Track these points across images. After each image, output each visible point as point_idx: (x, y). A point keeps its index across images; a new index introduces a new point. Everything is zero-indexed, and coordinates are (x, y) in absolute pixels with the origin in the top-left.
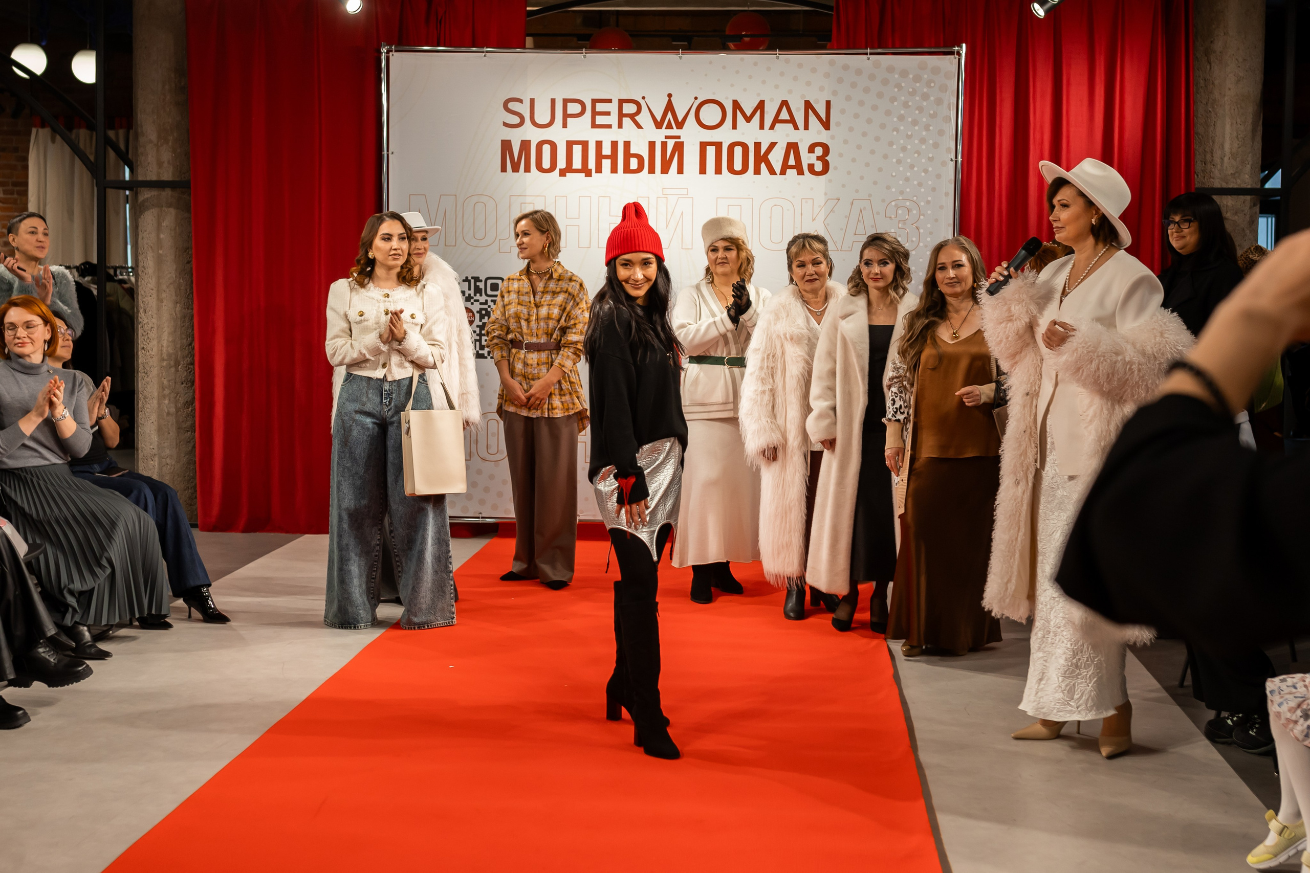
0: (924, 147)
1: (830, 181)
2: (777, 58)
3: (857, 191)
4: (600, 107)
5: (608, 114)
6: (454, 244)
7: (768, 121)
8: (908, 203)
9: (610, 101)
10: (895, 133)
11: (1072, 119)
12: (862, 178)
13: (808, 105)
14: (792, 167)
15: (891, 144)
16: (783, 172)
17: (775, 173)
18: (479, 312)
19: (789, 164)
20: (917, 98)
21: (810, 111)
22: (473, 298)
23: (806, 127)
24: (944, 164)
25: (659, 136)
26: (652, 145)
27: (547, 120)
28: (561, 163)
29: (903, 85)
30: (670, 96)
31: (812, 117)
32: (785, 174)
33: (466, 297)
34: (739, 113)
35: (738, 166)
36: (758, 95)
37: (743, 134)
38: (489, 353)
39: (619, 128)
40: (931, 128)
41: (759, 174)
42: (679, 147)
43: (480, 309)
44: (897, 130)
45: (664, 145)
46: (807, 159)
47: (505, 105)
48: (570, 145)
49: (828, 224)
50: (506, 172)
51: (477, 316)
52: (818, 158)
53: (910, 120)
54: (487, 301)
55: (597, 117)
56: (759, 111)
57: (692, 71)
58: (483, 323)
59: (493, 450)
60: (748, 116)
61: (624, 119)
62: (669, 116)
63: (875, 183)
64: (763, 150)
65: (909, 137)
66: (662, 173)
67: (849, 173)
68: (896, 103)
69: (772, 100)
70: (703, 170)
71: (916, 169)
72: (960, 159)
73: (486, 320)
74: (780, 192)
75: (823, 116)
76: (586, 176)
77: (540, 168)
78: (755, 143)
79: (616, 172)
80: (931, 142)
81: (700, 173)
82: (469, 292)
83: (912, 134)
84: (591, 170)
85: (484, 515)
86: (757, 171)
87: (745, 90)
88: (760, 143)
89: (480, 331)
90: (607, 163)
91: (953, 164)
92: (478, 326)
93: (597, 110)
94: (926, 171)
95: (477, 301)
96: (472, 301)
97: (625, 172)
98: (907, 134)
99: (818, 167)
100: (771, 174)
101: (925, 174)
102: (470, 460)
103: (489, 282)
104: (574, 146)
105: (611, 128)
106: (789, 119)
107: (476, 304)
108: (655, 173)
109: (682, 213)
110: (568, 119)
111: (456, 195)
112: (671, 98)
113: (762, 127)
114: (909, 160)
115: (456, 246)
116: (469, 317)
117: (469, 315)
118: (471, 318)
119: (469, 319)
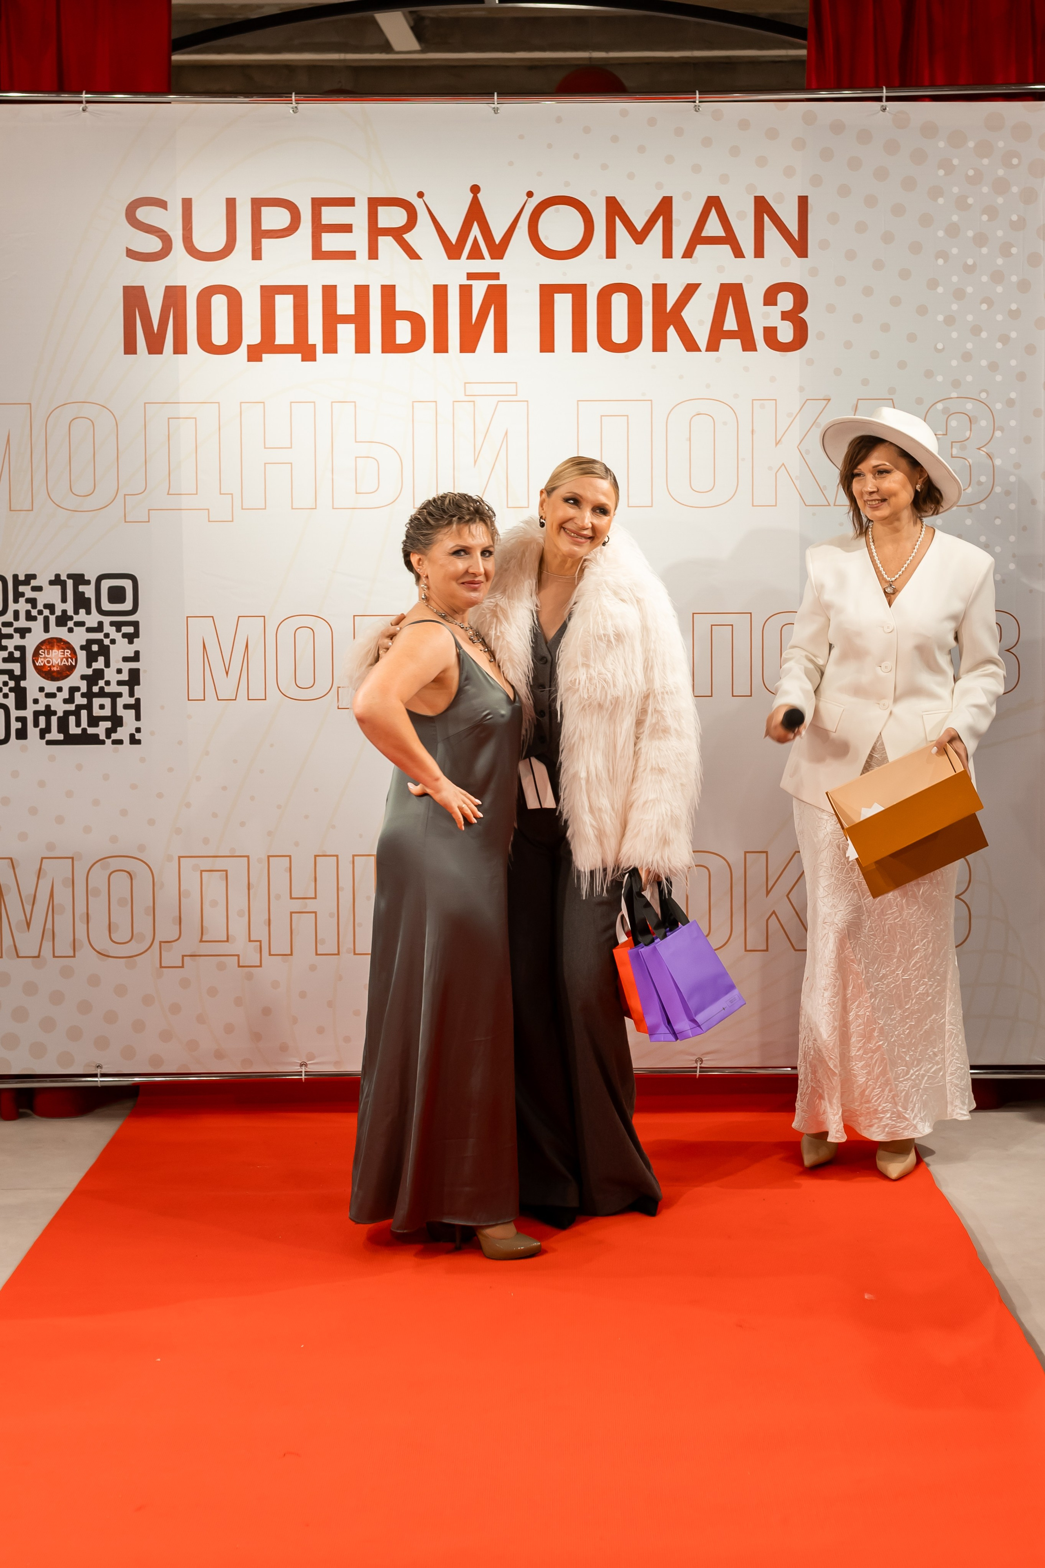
0: (999, 289)
1: (810, 362)
2: (697, 109)
3: (865, 382)
4: (330, 215)
5: (347, 228)
6: (29, 507)
7: (680, 242)
8: (969, 406)
9: (349, 202)
10: (941, 261)
12: (875, 355)
13: (762, 207)
14: (731, 335)
15: (933, 284)
16: (713, 346)
17: (700, 351)
18: (86, 647)
19: (726, 327)
20: (985, 190)
21: (766, 218)
22: (71, 618)
23: (759, 252)
25: (454, 273)
26: (440, 292)
27: (218, 243)
28: (252, 334)
29: (955, 162)
30: (475, 189)
31: (771, 232)
32: (717, 350)
33: (57, 617)
34: (619, 224)
35: (620, 335)
36: (659, 186)
37: (629, 267)
38: (109, 732)
39: (370, 258)
40: (1014, 250)
41: (665, 350)
42: (497, 297)
43: (88, 641)
44: (943, 254)
45: (466, 292)
46: (762, 317)
47: (131, 213)
48: (269, 294)
49: (808, 452)
50: (135, 352)
51: (82, 655)
52: (785, 316)
53: (970, 234)
54: (101, 624)
55: (324, 235)
56: (661, 219)
57: (521, 137)
58: (94, 670)
59: (122, 934)
60: (639, 229)
61: (380, 238)
62: (475, 231)
63: (902, 365)
64: (671, 299)
65: (970, 269)
66: (461, 351)
67: (848, 345)
68: (941, 201)
69: (687, 196)
70: (547, 344)
71: (984, 335)
73: (100, 664)
74: (708, 386)
75: (793, 228)
76: (303, 360)
77: (206, 344)
78: (654, 285)
79: (368, 351)
80: (1014, 279)
81: (542, 351)
82: (64, 606)
83: (975, 265)
84: (315, 345)
85: (104, 1071)
86: (660, 345)
87: (631, 176)
88: (665, 285)
89: (89, 687)
90: (346, 333)
92: (83, 677)
93: (324, 222)
94: (1005, 339)
95: (80, 624)
96: (70, 624)
97: (385, 350)
98: (966, 262)
99: (786, 333)
100: (688, 350)
101: (1004, 345)
102: (74, 956)
103: (106, 584)
104: (277, 296)
105: (355, 259)
106: (724, 235)
107: (80, 631)
108: (447, 352)
109: (506, 433)
110: (264, 241)
111: (30, 404)
112: (478, 195)
113: (667, 253)
114: (970, 318)
115: (32, 510)
116: (64, 659)
117: (64, 655)
118: (70, 660)
119: (65, 662)
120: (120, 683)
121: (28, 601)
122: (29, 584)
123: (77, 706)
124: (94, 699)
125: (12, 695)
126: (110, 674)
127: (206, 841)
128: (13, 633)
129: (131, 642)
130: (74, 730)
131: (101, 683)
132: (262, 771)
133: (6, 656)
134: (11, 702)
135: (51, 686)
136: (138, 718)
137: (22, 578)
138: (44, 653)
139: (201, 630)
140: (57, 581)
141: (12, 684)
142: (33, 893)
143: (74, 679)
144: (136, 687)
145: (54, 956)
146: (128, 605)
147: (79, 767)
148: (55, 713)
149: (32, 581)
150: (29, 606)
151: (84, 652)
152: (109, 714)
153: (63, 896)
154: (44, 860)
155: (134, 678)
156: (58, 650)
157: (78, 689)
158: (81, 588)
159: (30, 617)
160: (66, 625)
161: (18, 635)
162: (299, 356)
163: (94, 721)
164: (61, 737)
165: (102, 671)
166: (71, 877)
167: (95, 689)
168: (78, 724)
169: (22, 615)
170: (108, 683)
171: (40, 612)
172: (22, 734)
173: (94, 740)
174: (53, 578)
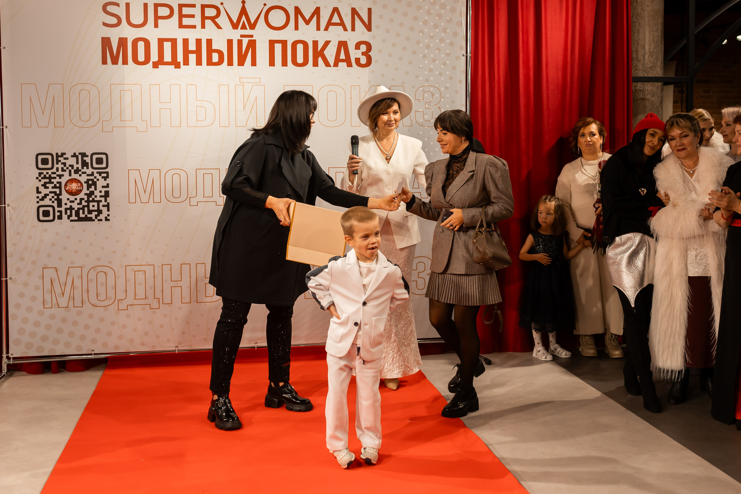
0: (443, 45)
1: (373, 71)
3: (393, 79)
4: (185, 11)
5: (193, 16)
6: (62, 125)
7: (323, 25)
8: (432, 89)
9: (194, 6)
10: (421, 34)
11: (549, 24)
12: (397, 69)
13: (354, 12)
14: (342, 61)
15: (418, 43)
16: (336, 65)
17: (331, 66)
18: (87, 182)
19: (340, 58)
21: (355, 16)
22: (80, 170)
23: (353, 29)
24: (458, 58)
25: (235, 35)
26: (230, 42)
27: (140, 21)
28: (154, 57)
30: (243, 2)
31: (358, 22)
33: (74, 170)
34: (299, 16)
35: (300, 60)
36: (315, 3)
37: (304, 34)
38: (96, 216)
39: (202, 28)
40: (448, 31)
41: (318, 66)
42: (252, 44)
43: (87, 179)
44: (422, 32)
45: (240, 42)
46: (354, 54)
47: (104, 8)
48: (161, 42)
50: (106, 64)
51: (85, 186)
52: (363, 54)
53: (432, 24)
54: (93, 173)
55: (183, 19)
56: (316, 15)
58: (90, 191)
59: (102, 297)
60: (307, 20)
61: (206, 20)
62: (244, 18)
63: (407, 73)
64: (320, 48)
65: (432, 37)
66: (238, 65)
67: (387, 65)
68: (421, 11)
69: (326, 7)
70: (272, 63)
71: (437, 62)
72: (469, 55)
73: (92, 189)
74: (334, 80)
75: (366, 20)
76: (175, 68)
77: (136, 61)
78: (313, 41)
79: (201, 65)
80: (448, 41)
81: (270, 66)
82: (77, 166)
83: (433, 35)
84: (180, 63)
85: (96, 353)
86: (315, 64)
88: (317, 41)
89: (88, 198)
90: (192, 57)
91: (465, 58)
92: (85, 194)
93: (183, 13)
94: (445, 64)
95: (85, 173)
96: (80, 173)
97: (208, 64)
98: (430, 35)
99: (363, 60)
100: (326, 66)
101: (444, 66)
102: (82, 307)
103: (95, 157)
104: (164, 42)
105: (196, 28)
106: (340, 22)
107: (84, 176)
108: (233, 66)
109: (256, 98)
110: (159, 20)
111: (63, 84)
112: (245, 4)
113: (318, 29)
114: (432, 56)
115: (64, 127)
116: (78, 187)
117: (78, 185)
118: (80, 187)
119: (78, 188)
120: (101, 196)
121: (62, 163)
122: (63, 157)
123: (83, 206)
124: (90, 203)
125: (56, 202)
126: (97, 193)
127: (137, 259)
128: (56, 176)
129: (105, 180)
130: (82, 215)
131: (93, 196)
132: (159, 231)
133: (53, 186)
134: (55, 204)
135: (72, 198)
136: (108, 210)
137: (60, 154)
138: (69, 184)
139: (134, 175)
140: (74, 155)
141: (56, 197)
142: (65, 281)
143: (82, 195)
144: (107, 198)
145: (74, 307)
146: (104, 165)
147: (84, 230)
148: (74, 209)
149: (64, 156)
150: (63, 166)
151: (86, 184)
152: (97, 209)
153: (77, 283)
154: (69, 268)
155: (107, 195)
156: (75, 183)
157: (83, 199)
158: (85, 158)
159: (63, 170)
160: (78, 173)
161: (58, 177)
162: (174, 66)
163: (90, 212)
164: (76, 218)
165: (94, 191)
166: (81, 275)
167: (91, 199)
168: (84, 213)
169: (60, 169)
170: (96, 197)
171: (68, 168)
172: (60, 217)
173: (91, 219)
174: (73, 154)
